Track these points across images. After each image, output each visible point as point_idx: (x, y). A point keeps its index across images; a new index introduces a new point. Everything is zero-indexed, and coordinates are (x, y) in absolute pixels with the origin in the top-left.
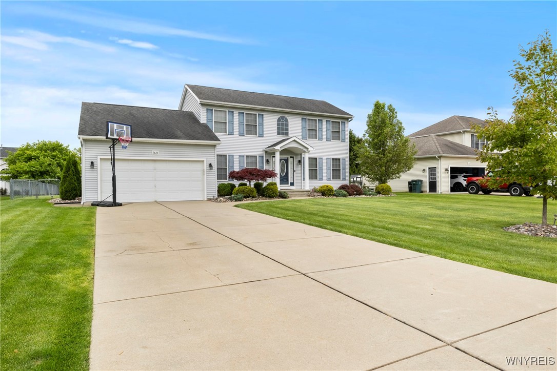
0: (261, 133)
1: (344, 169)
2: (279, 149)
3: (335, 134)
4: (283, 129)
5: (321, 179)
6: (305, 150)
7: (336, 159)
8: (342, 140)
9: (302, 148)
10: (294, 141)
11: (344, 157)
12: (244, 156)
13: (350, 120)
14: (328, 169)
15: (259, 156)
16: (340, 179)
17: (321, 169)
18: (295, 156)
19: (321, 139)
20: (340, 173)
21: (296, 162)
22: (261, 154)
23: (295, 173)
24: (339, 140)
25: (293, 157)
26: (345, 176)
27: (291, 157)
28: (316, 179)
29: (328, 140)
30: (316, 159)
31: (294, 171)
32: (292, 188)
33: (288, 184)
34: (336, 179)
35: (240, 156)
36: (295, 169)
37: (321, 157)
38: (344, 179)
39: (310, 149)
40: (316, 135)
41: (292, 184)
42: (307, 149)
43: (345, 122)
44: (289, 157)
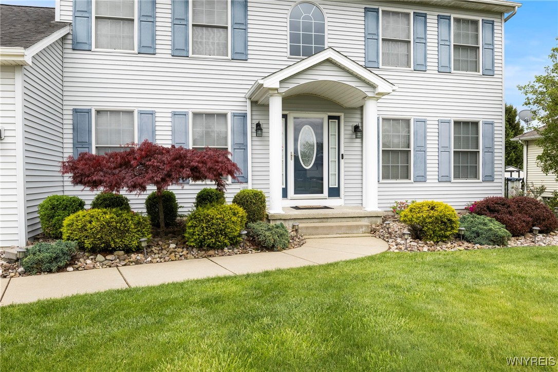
0: (240, 49)
1: (490, 150)
2: (277, 85)
3: (463, 56)
4: (307, 39)
5: (422, 178)
6: (364, 89)
7: (466, 123)
8: (485, 69)
9: (354, 84)
10: (329, 61)
11: (489, 118)
12: (185, 114)
13: (506, 15)
14: (442, 149)
15: (234, 115)
16: (476, 176)
17: (422, 150)
18: (342, 115)
19: (421, 68)
20: (476, 161)
21: (347, 130)
22: (239, 109)
23: (342, 161)
24: (476, 70)
25: (338, 118)
26: (493, 171)
27: (330, 118)
28: (407, 177)
29: (443, 70)
30: (407, 122)
31: (340, 156)
32: (333, 202)
33: (321, 191)
34: (467, 178)
35: (175, 114)
36: (342, 152)
37: (421, 115)
38: (489, 178)
39: (382, 87)
40: (408, 56)
41: (335, 193)
42: (373, 86)
43: (492, 23)
44: (325, 116)
